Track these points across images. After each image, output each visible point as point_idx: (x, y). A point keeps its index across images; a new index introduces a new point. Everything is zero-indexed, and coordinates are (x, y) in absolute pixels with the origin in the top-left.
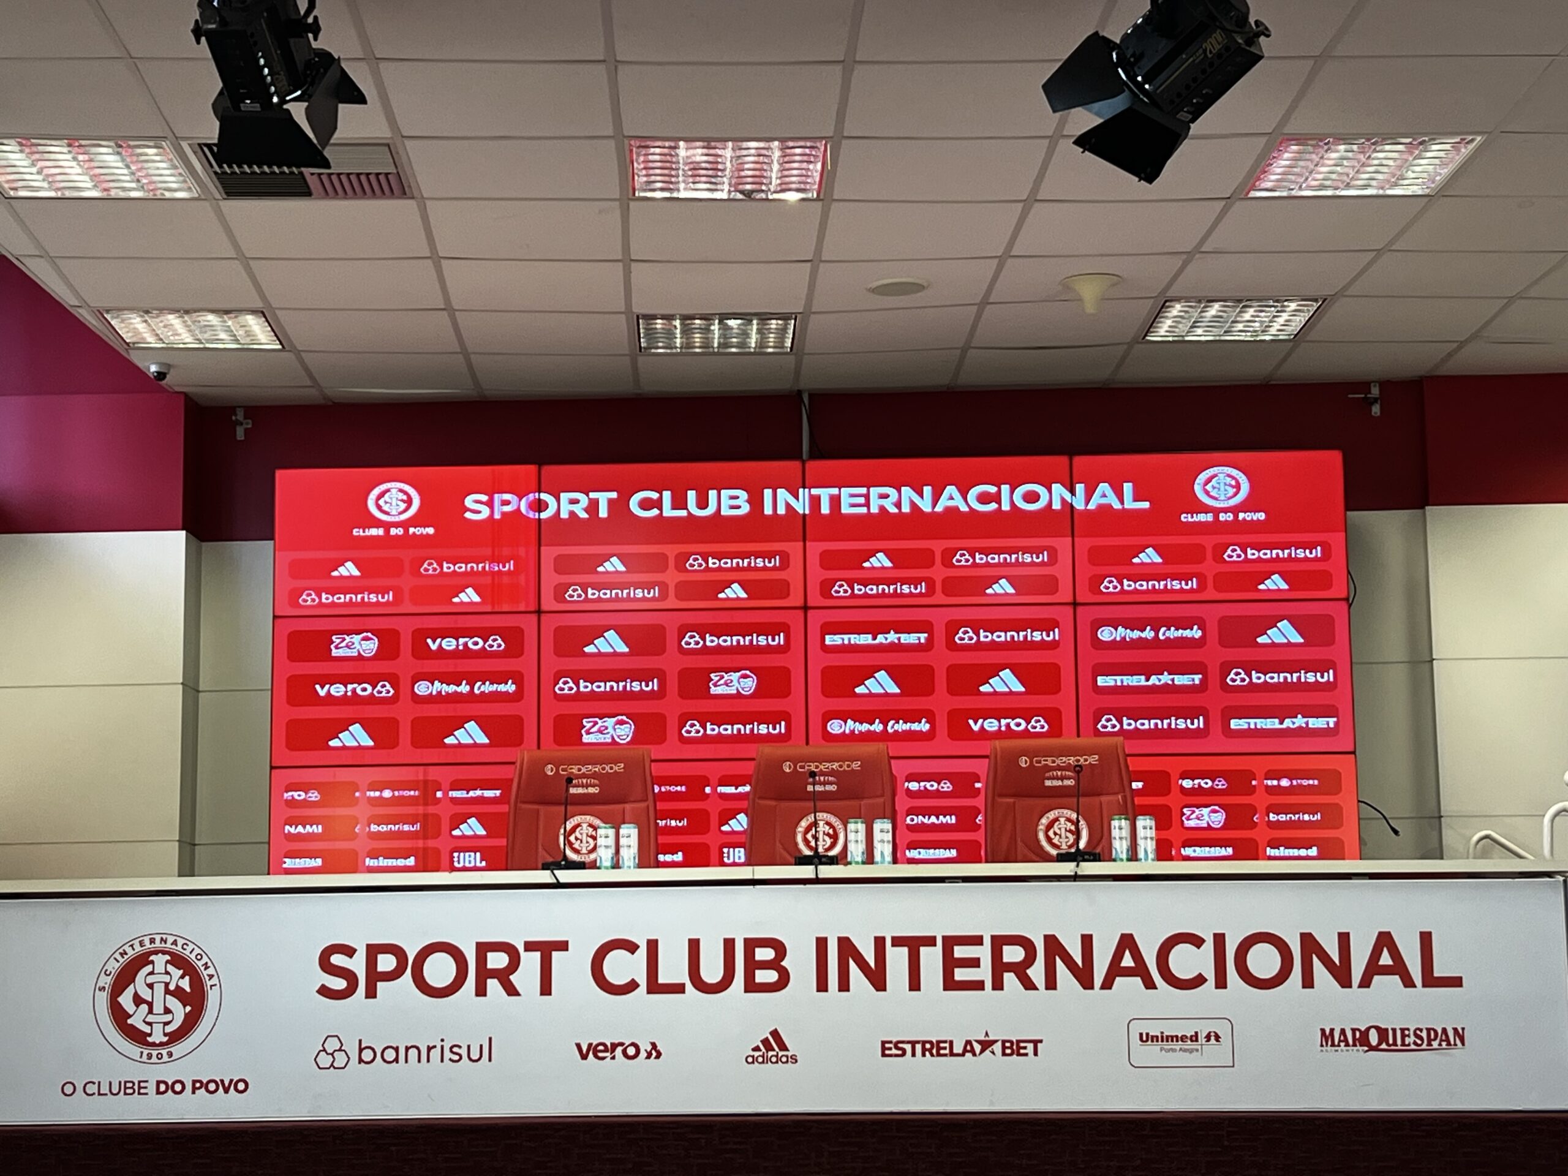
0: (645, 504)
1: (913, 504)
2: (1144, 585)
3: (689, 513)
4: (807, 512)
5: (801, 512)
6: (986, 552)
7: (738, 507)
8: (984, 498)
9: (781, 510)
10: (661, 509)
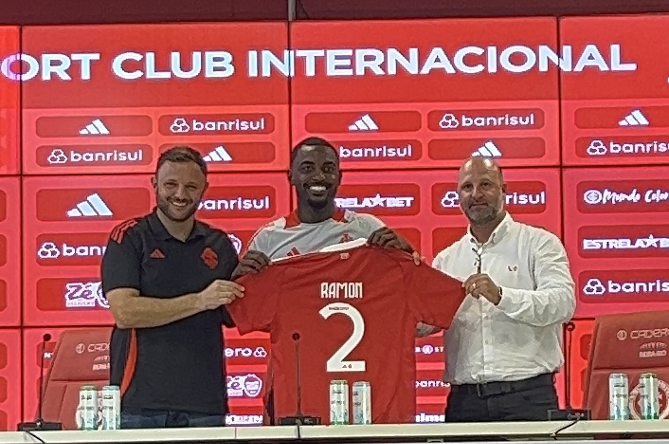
0: (128, 66)
1: (398, 66)
2: (632, 148)
3: (172, 74)
4: (292, 74)
5: (287, 74)
6: (471, 114)
7: (222, 69)
8: (469, 60)
9: (266, 73)
10: (144, 70)
